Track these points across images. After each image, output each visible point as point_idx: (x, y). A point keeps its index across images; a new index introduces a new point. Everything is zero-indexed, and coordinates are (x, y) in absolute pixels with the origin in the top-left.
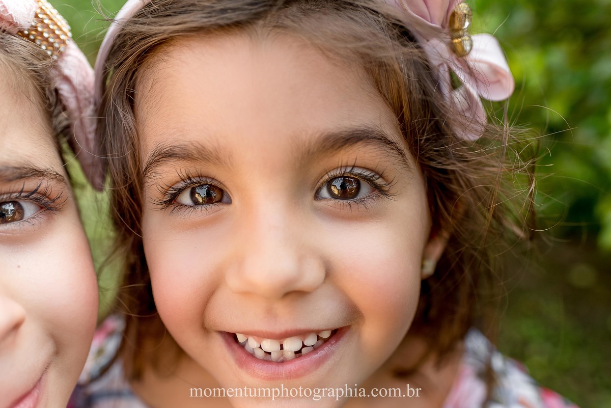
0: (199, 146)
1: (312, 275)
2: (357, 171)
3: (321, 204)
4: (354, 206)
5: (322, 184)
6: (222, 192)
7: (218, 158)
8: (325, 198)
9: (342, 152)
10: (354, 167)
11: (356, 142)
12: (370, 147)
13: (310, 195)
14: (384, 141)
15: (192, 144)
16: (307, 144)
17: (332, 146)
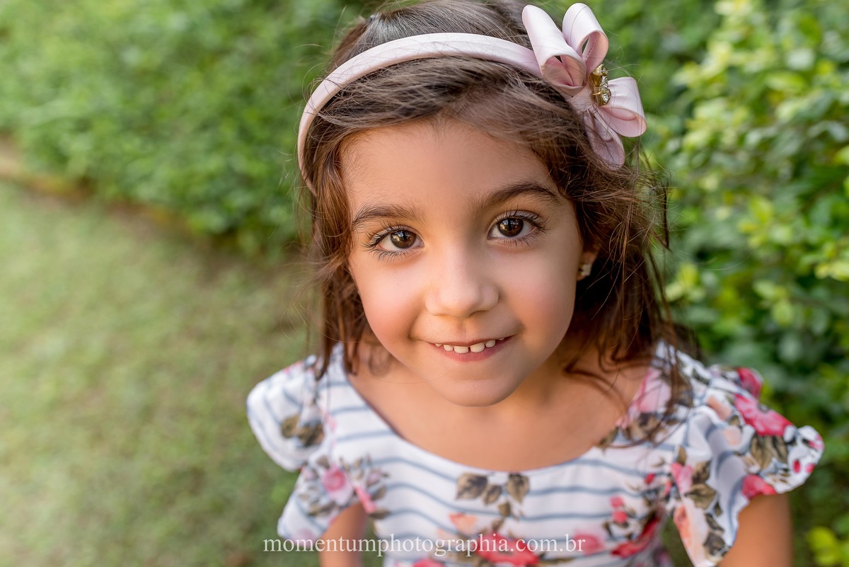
0: (399, 208)
1: (489, 299)
2: (519, 214)
3: (493, 242)
4: (519, 244)
5: (493, 226)
6: (415, 236)
7: (414, 216)
8: (496, 238)
9: (507, 202)
10: (517, 211)
11: (517, 194)
12: (528, 196)
13: (484, 237)
14: (538, 189)
15: (393, 206)
16: (480, 202)
17: (500, 200)
